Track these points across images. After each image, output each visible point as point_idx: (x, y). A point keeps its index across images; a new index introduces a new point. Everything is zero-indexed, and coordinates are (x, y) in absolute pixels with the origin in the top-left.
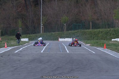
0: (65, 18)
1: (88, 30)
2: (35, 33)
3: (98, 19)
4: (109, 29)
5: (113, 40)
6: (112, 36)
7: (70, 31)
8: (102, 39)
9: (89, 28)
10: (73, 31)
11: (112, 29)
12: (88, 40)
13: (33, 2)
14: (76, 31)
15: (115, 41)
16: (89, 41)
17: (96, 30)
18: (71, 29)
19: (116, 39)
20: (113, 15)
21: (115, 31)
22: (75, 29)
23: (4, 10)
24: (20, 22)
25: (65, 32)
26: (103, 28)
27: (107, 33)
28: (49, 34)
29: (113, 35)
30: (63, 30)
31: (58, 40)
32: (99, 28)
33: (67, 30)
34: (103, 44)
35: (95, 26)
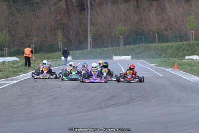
0: (121, 28)
1: (152, 45)
2: (81, 49)
3: (166, 30)
4: (181, 43)
5: (187, 57)
6: (185, 52)
7: (128, 46)
8: (171, 56)
9: (154, 42)
10: (132, 46)
11: (185, 43)
12: (153, 58)
13: (78, 7)
14: (137, 46)
15: (190, 59)
16: (154, 60)
17: (163, 44)
18: (130, 44)
19: (191, 57)
20: (187, 24)
21: (190, 45)
22: (135, 43)
23: (38, 17)
24: (60, 34)
25: (122, 47)
26: (173, 41)
27: (178, 49)
28: (99, 50)
29: (187, 50)
30: (118, 45)
31: (112, 58)
32: (168, 41)
33: (125, 44)
34: (174, 63)
35: (163, 39)
